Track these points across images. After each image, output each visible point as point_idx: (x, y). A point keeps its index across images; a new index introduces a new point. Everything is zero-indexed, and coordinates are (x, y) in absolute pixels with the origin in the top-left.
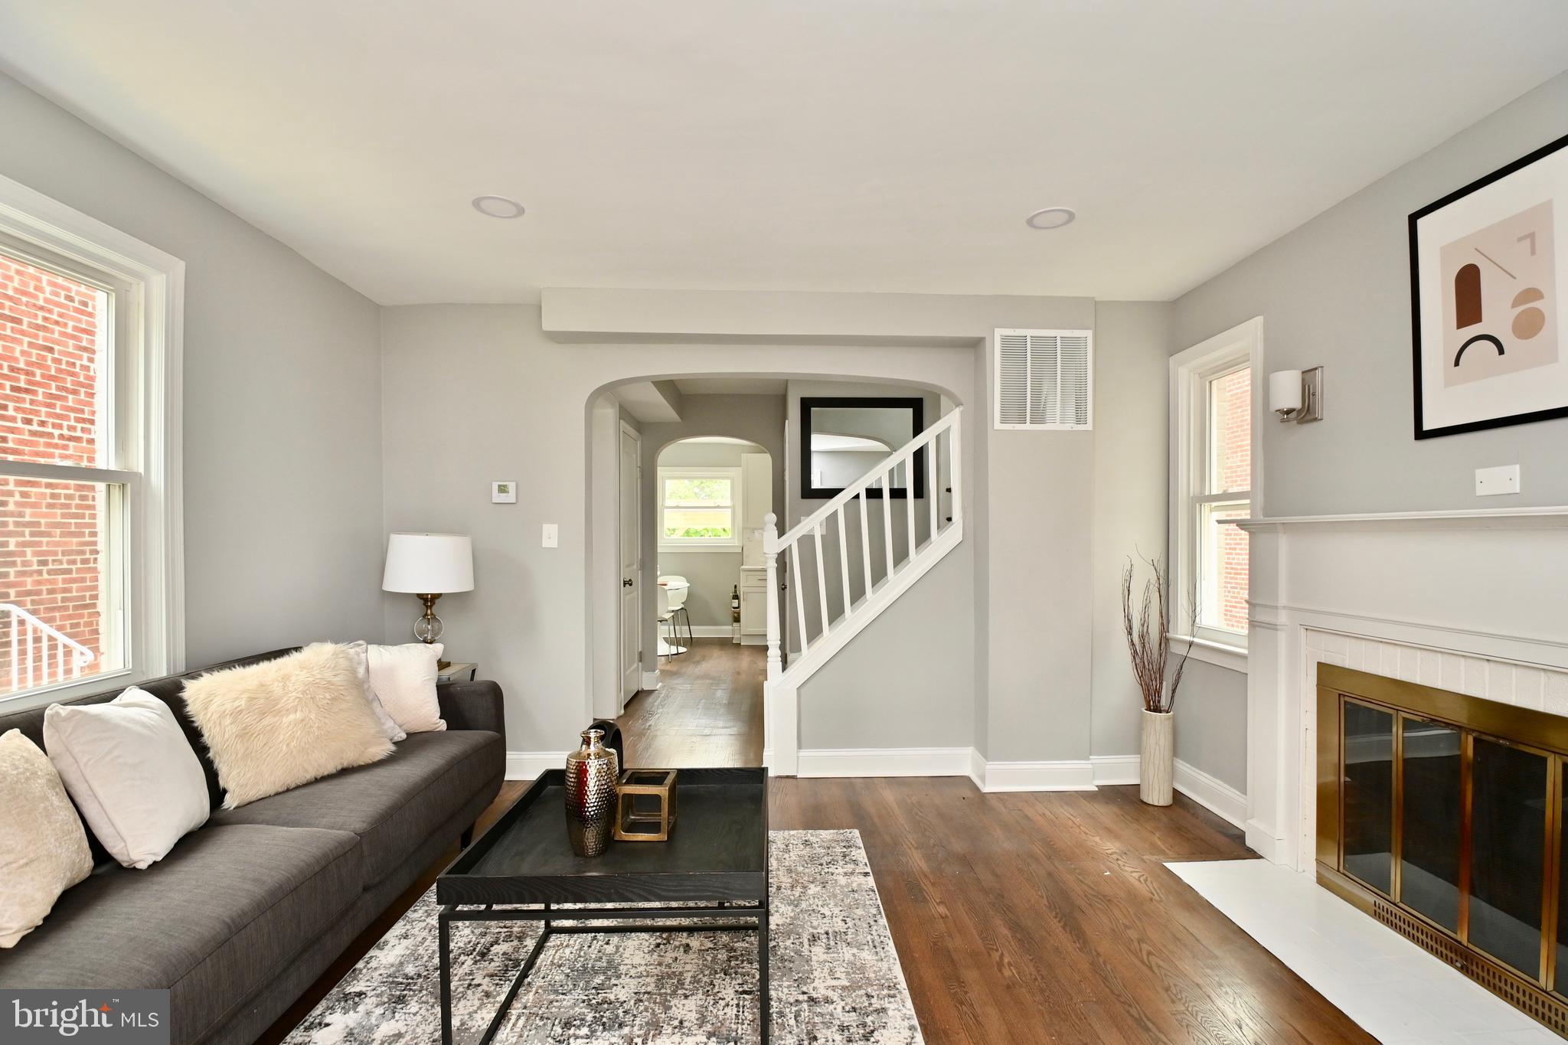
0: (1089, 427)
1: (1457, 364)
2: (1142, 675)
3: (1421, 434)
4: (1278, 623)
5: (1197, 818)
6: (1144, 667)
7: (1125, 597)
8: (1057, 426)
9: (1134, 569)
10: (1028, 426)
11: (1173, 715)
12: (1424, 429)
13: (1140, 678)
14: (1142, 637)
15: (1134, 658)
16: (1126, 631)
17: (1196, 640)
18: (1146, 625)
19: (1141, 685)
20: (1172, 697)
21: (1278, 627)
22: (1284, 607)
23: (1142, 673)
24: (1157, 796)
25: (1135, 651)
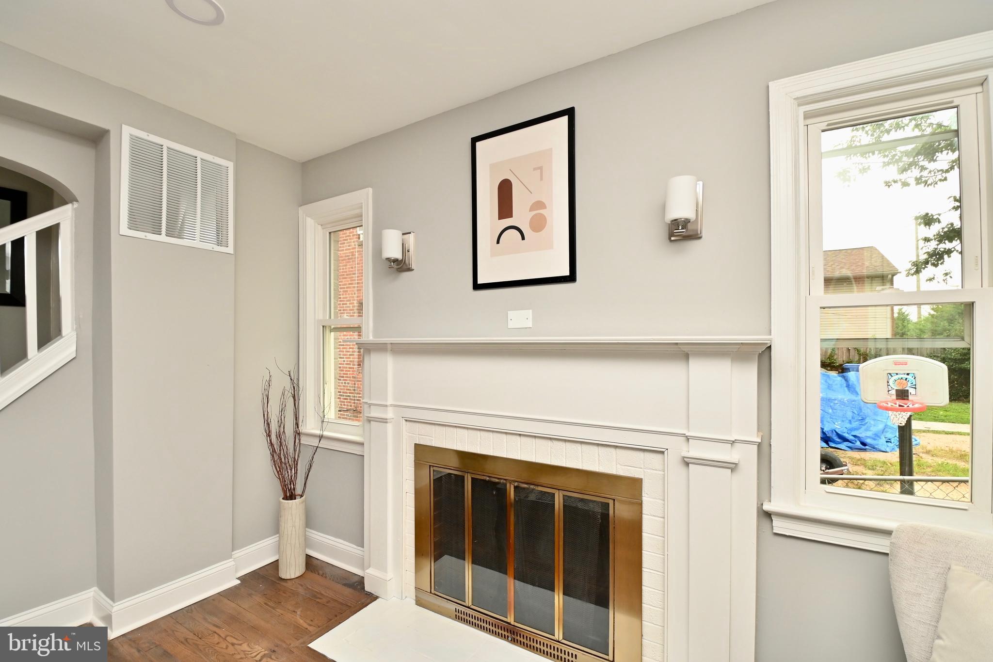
0: (230, 249)
1: (498, 242)
2: (280, 470)
3: (477, 286)
4: (388, 418)
5: (326, 577)
6: (281, 462)
7: (264, 404)
8: (196, 244)
9: (273, 379)
10: (163, 238)
11: (306, 498)
12: (478, 283)
13: (278, 472)
14: (279, 436)
15: (273, 456)
16: (265, 434)
17: (326, 433)
18: (282, 426)
19: (280, 479)
20: (305, 484)
21: (388, 420)
22: (391, 405)
23: (279, 468)
24: (292, 569)
25: (274, 451)
